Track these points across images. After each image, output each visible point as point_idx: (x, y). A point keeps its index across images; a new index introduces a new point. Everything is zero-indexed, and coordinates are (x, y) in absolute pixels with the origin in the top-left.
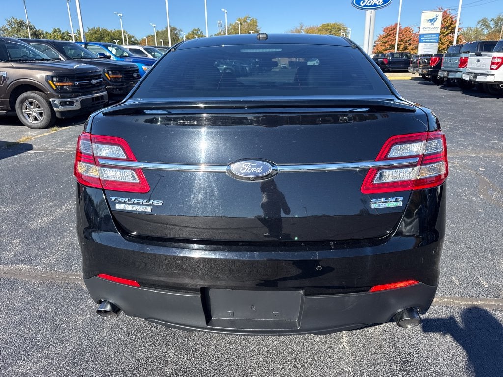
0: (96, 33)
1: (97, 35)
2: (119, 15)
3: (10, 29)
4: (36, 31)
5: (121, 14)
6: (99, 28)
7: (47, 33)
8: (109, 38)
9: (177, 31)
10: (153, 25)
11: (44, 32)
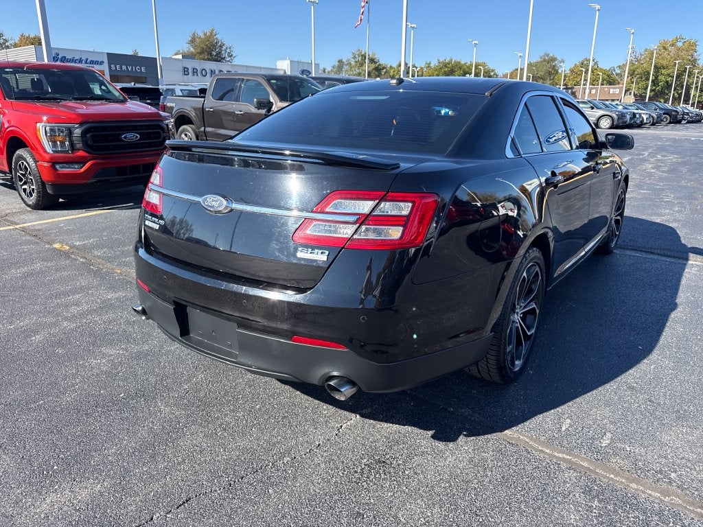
0: (446, 66)
1: (446, 69)
2: (473, 43)
3: (353, 63)
4: (380, 65)
5: (477, 42)
6: (451, 60)
7: (391, 67)
8: (462, 72)
9: (556, 62)
10: (519, 54)
11: (389, 66)
